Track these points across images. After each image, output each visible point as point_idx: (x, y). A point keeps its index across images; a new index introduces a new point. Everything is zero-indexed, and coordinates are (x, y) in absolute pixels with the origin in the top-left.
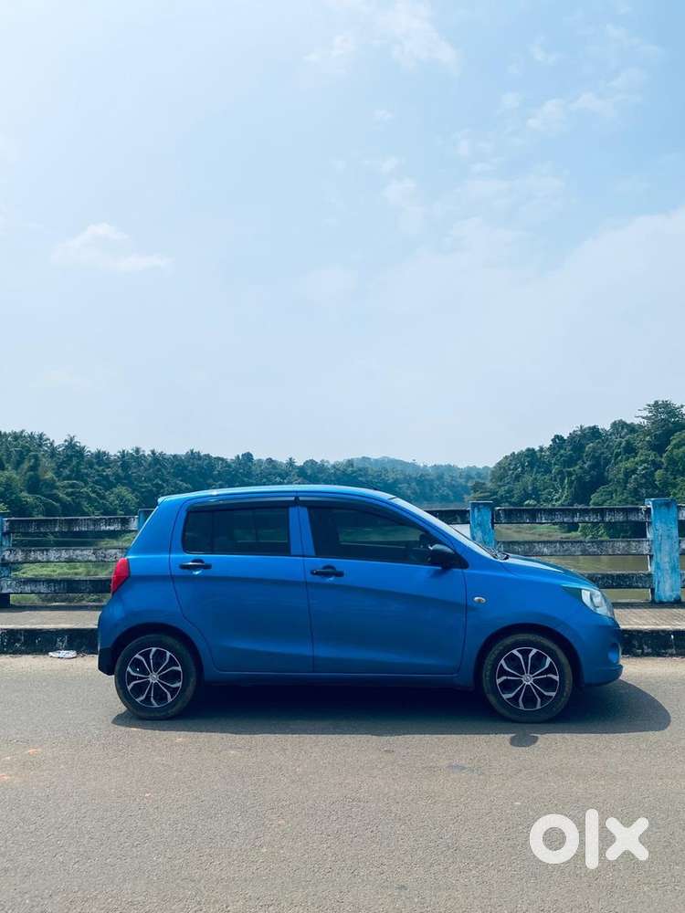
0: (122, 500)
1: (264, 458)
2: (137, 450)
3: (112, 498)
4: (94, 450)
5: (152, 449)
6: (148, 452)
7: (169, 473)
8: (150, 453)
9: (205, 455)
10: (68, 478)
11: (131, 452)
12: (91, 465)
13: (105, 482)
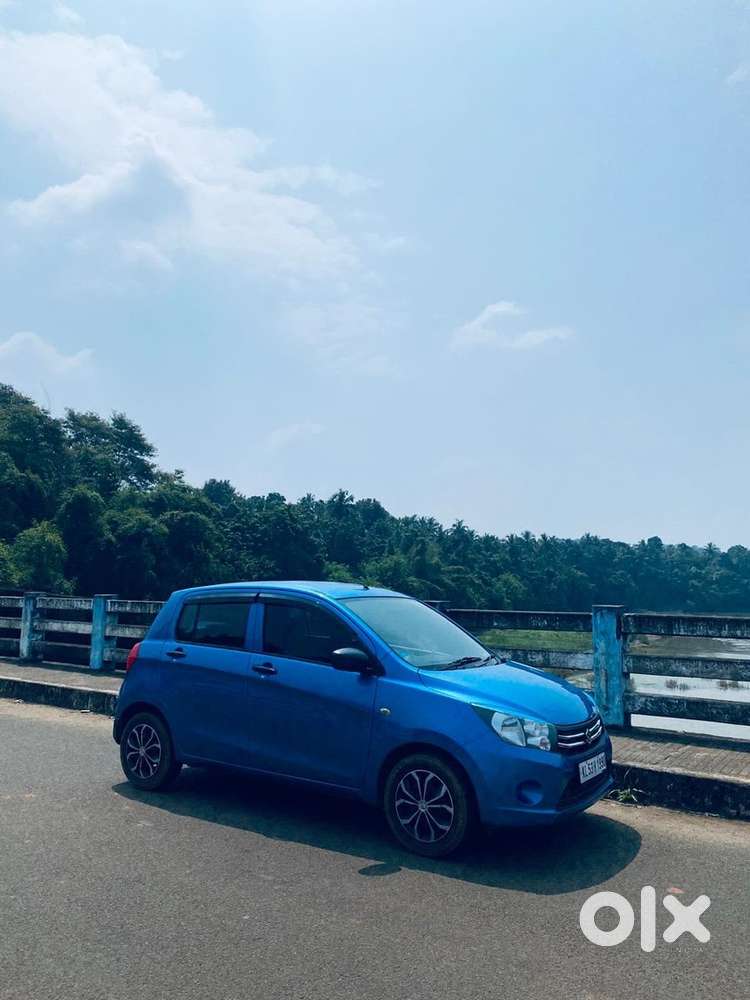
0: (509, 587)
1: (675, 543)
2: (527, 535)
3: (499, 584)
4: (482, 535)
5: (542, 533)
6: (538, 538)
7: (562, 560)
8: (541, 538)
9: (604, 540)
10: (454, 563)
11: (520, 536)
12: (478, 549)
13: (491, 568)
